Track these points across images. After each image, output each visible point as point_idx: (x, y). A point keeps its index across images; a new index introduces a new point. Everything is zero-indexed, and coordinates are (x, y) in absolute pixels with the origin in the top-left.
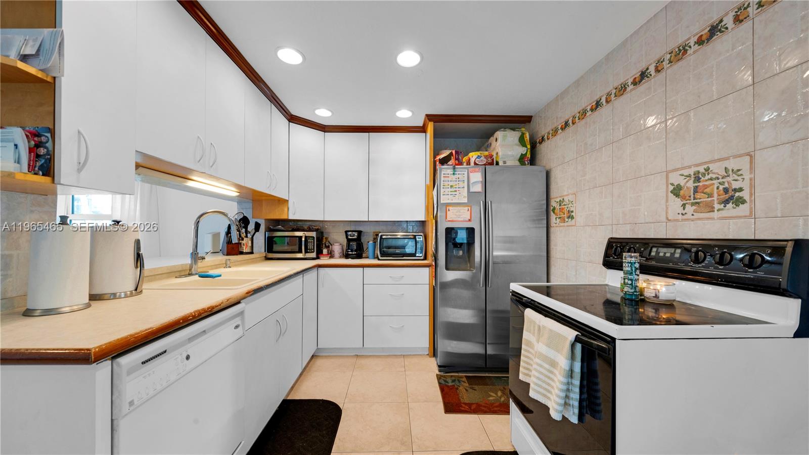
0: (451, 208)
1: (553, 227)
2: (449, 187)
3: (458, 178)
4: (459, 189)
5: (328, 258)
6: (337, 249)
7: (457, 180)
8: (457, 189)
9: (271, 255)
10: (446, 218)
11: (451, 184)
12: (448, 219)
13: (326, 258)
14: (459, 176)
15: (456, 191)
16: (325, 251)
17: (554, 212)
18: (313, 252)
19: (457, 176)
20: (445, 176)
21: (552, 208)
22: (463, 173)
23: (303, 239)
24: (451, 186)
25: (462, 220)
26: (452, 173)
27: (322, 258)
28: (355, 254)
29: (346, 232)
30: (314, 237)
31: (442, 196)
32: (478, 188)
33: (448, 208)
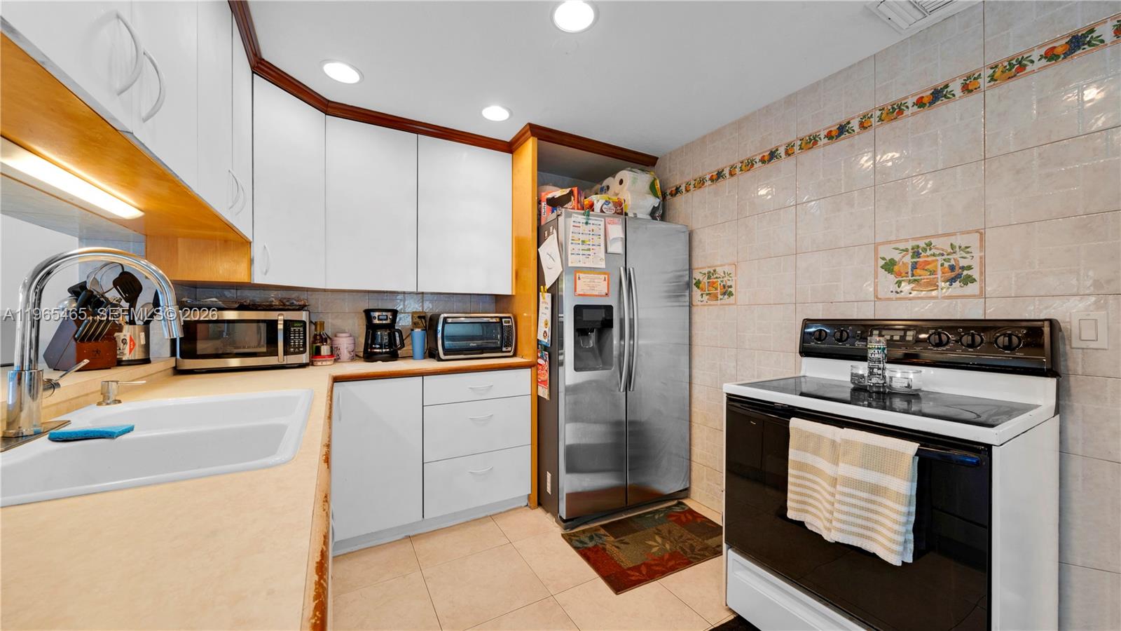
0: (582, 275)
1: (697, 305)
2: (580, 242)
3: (593, 231)
4: (594, 247)
5: (332, 362)
6: (344, 344)
7: (591, 233)
8: (591, 247)
9: (190, 364)
10: (575, 291)
11: (582, 237)
12: (579, 292)
13: (329, 363)
14: (594, 227)
15: (589, 250)
16: (325, 350)
17: (698, 287)
18: (304, 352)
19: (590, 227)
20: (575, 224)
21: (694, 281)
22: (599, 223)
23: (280, 327)
24: (583, 242)
25: (597, 293)
26: (585, 221)
27: (319, 363)
28: (386, 353)
29: (368, 313)
30: (304, 323)
31: (569, 255)
32: (617, 248)
33: (577, 275)
